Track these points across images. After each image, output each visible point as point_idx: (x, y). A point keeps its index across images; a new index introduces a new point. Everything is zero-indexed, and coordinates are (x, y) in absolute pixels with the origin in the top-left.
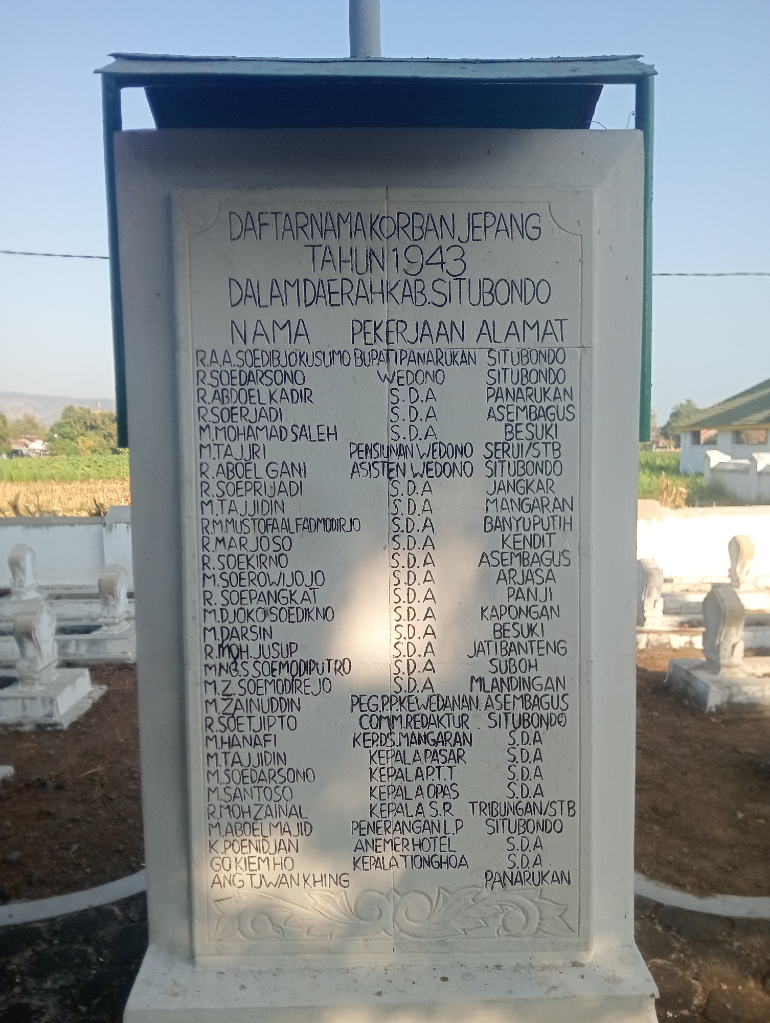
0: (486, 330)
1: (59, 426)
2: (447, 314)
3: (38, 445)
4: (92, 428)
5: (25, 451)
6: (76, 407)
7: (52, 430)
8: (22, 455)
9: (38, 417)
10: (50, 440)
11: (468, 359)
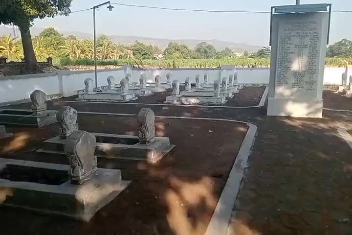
0: (310, 33)
1: (167, 49)
2: (307, 32)
3: (161, 56)
4: (178, 50)
5: (157, 58)
6: (173, 42)
7: (165, 51)
8: (157, 59)
9: (159, 46)
10: (165, 54)
11: (308, 36)
